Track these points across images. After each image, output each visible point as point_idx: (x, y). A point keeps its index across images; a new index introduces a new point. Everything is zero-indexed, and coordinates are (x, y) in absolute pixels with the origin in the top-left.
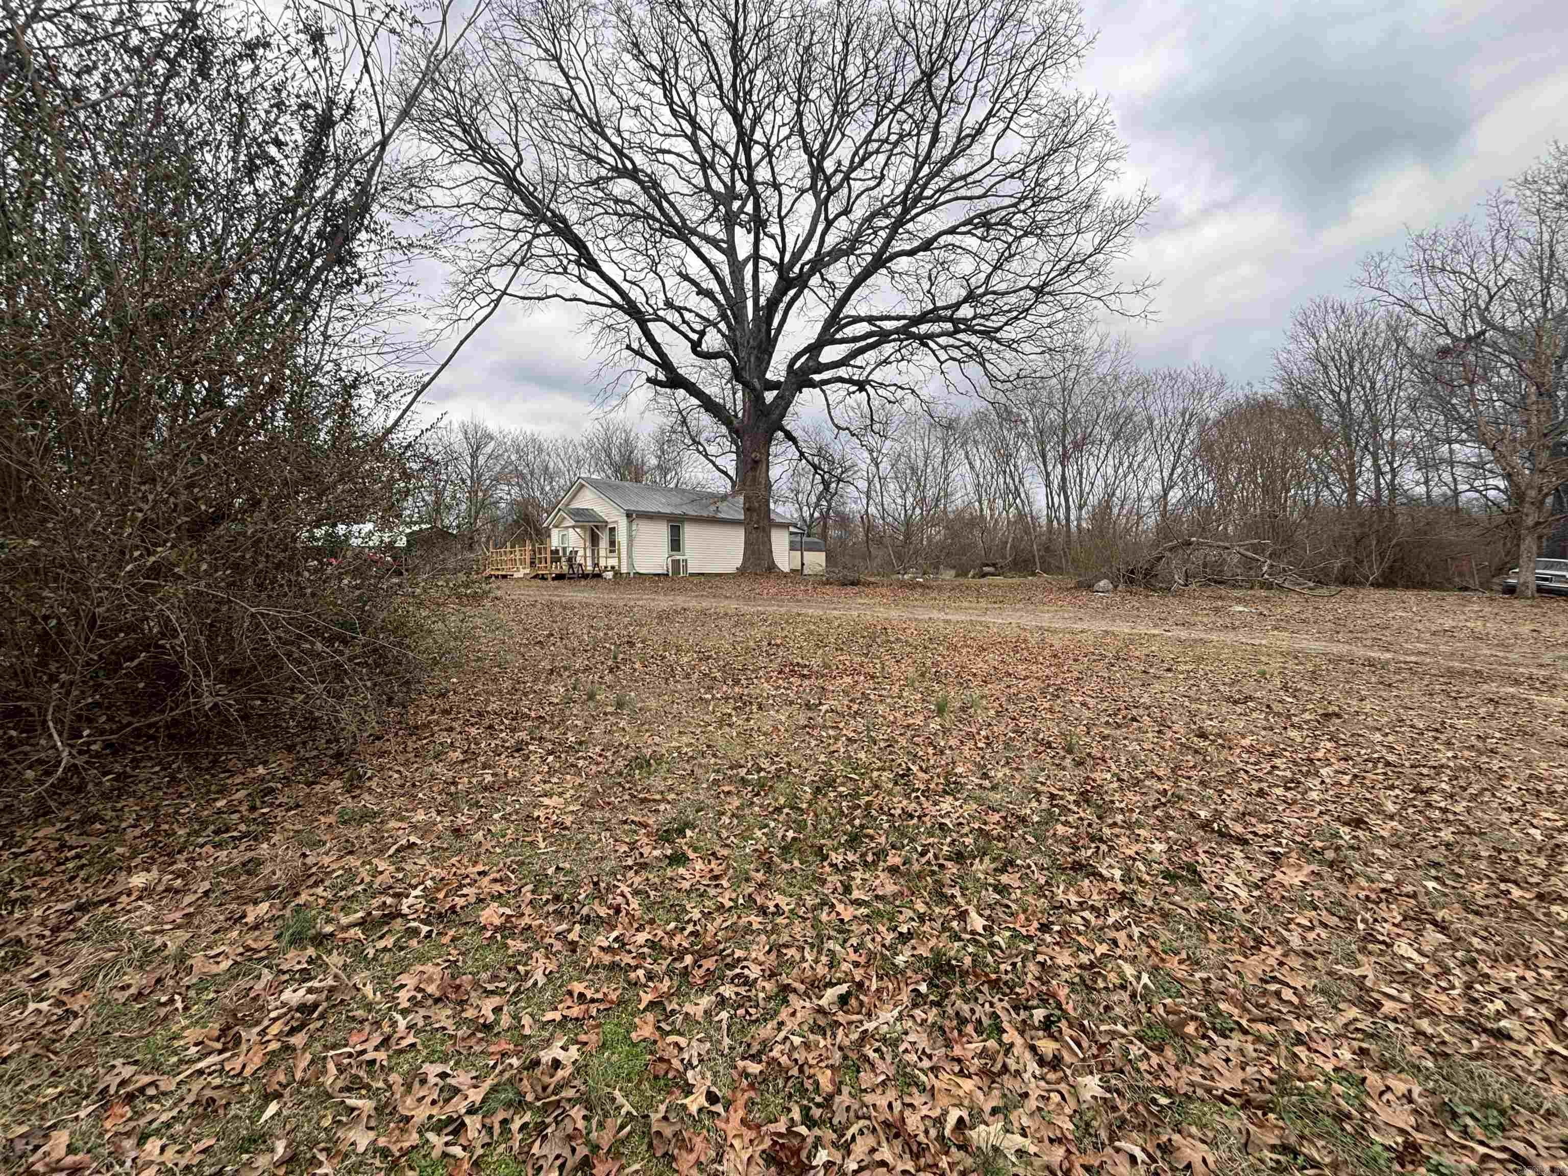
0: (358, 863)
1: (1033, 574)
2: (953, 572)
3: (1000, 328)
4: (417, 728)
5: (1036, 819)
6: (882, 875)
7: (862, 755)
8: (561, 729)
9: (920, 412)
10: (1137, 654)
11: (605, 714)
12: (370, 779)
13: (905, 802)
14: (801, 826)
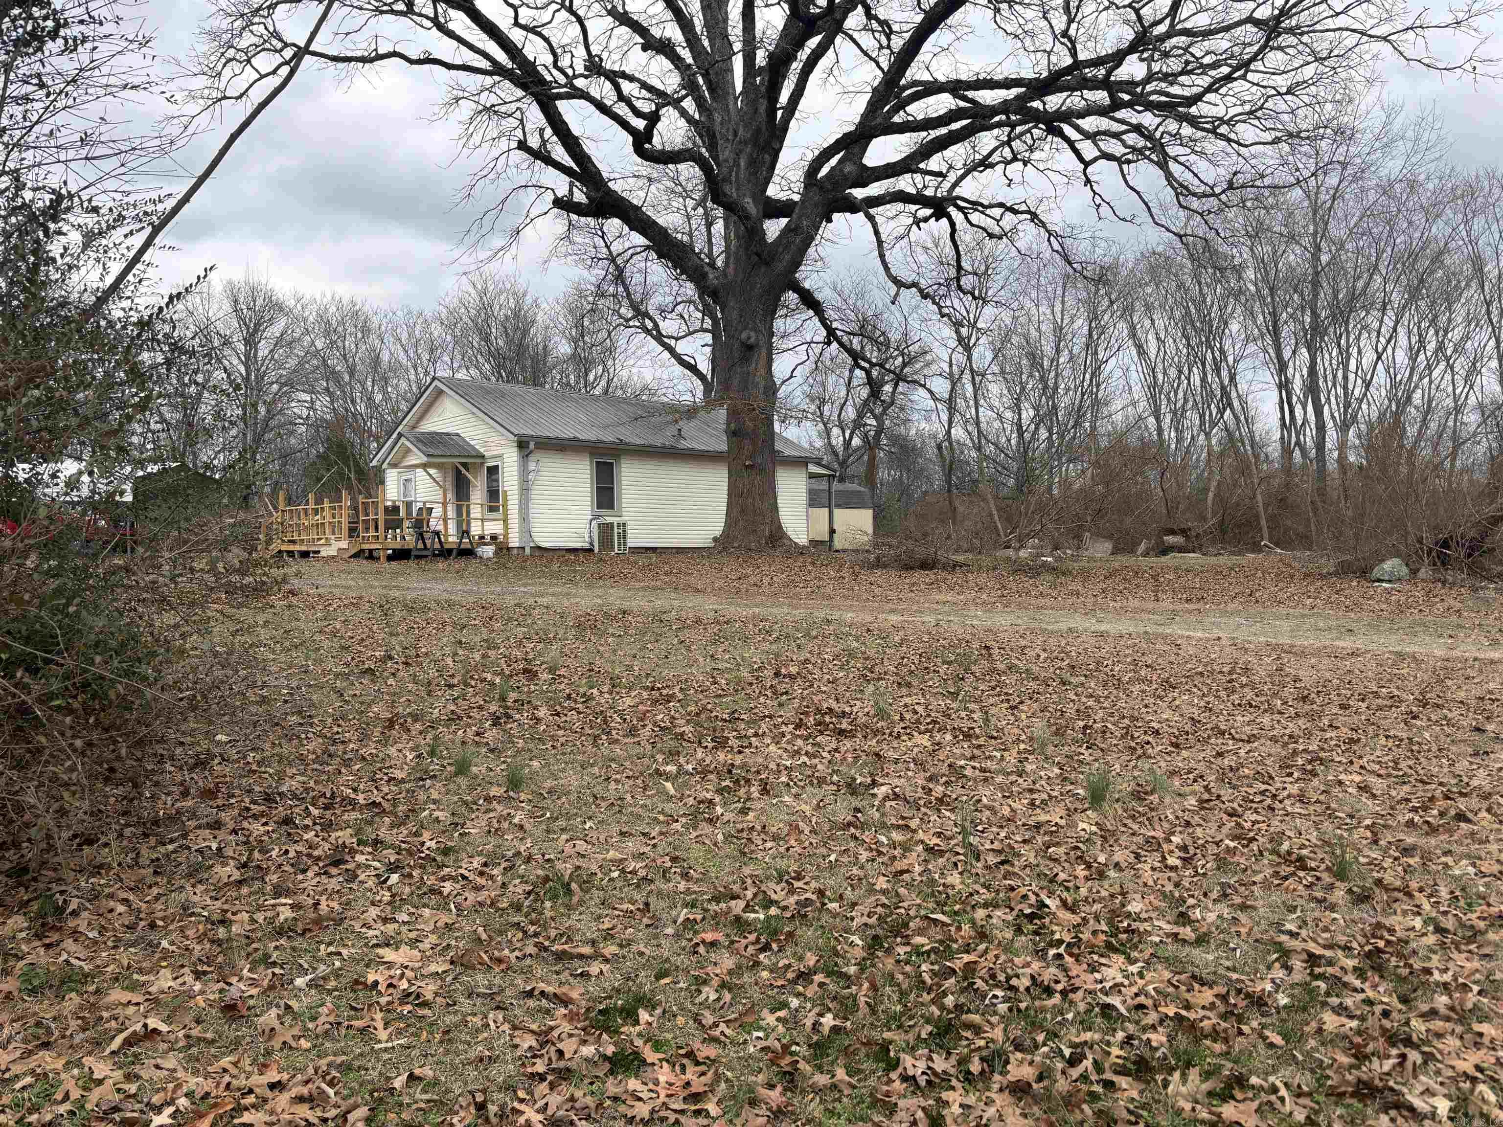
0: (59, 1064)
1: (1256, 548)
2: (1108, 546)
3: (1197, 98)
4: (156, 822)
5: (1283, 1000)
6: (1001, 1100)
7: (954, 879)
8: (412, 826)
9: (1047, 254)
10: (1461, 695)
11: (488, 799)
12: (75, 913)
13: (1036, 966)
14: (847, 1007)
